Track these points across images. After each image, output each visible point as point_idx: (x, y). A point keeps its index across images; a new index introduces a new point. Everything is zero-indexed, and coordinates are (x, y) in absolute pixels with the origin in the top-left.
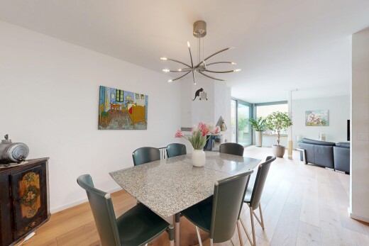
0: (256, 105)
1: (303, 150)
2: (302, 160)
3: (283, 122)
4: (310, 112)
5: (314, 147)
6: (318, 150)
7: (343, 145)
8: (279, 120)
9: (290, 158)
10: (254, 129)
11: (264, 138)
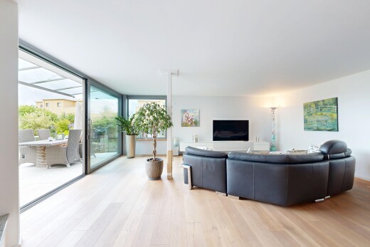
0: (129, 97)
1: (188, 167)
2: (186, 182)
3: (161, 121)
4: (185, 111)
5: (202, 161)
6: (207, 167)
7: (237, 156)
8: (155, 119)
9: (170, 179)
10: (125, 132)
11: (138, 144)
